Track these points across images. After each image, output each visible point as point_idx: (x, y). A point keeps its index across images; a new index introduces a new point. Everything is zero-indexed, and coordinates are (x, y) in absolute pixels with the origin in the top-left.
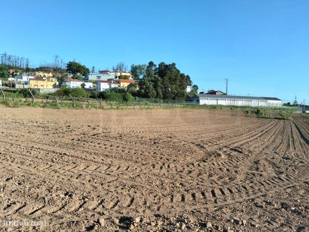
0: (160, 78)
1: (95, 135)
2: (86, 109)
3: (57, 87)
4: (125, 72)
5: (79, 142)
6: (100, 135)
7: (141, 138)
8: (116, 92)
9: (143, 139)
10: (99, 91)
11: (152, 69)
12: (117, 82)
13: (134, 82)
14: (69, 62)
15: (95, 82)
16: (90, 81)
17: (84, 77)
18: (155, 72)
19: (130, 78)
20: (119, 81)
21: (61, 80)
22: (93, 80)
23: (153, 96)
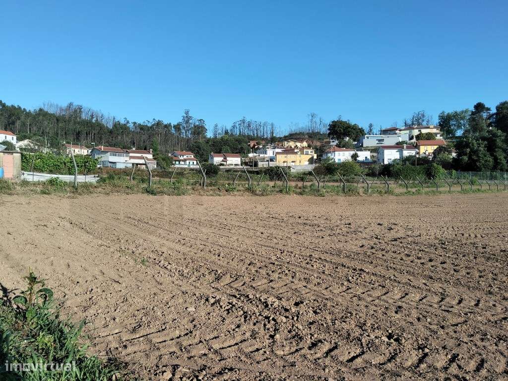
0: (500, 131)
1: (396, 240)
2: (364, 195)
3: (316, 162)
4: (428, 128)
5: (373, 251)
6: (405, 241)
7: (485, 248)
8: (413, 164)
9: (488, 250)
10: (382, 164)
11: (481, 117)
12: (413, 145)
13: (445, 143)
14: (332, 122)
15: (374, 150)
16: (366, 149)
17: (356, 143)
18: (489, 121)
19: (437, 138)
20: (417, 144)
21: (320, 151)
22: (371, 147)
23: (486, 167)
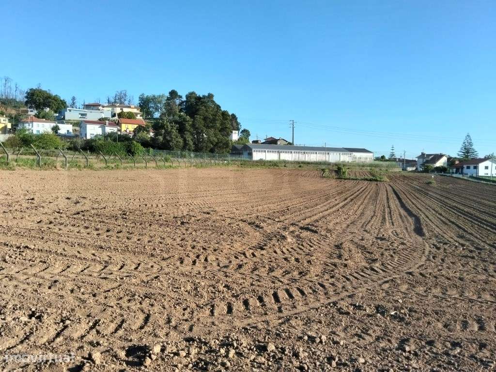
0: (188, 117)
1: (78, 213)
2: (62, 169)
3: (9, 132)
4: (129, 107)
5: (51, 226)
6: (88, 213)
7: (160, 216)
8: (115, 140)
9: (163, 217)
10: (85, 138)
11: (175, 103)
12: (115, 123)
13: (144, 123)
14: (30, 90)
15: (76, 124)
16: (68, 122)
17: (57, 115)
18: (180, 107)
19: (137, 118)
20: (118, 121)
21: (16, 121)
22: (74, 120)
23: (177, 146)
